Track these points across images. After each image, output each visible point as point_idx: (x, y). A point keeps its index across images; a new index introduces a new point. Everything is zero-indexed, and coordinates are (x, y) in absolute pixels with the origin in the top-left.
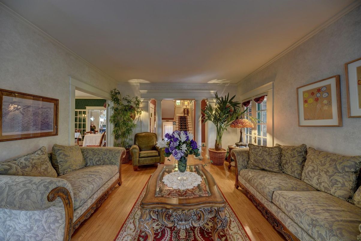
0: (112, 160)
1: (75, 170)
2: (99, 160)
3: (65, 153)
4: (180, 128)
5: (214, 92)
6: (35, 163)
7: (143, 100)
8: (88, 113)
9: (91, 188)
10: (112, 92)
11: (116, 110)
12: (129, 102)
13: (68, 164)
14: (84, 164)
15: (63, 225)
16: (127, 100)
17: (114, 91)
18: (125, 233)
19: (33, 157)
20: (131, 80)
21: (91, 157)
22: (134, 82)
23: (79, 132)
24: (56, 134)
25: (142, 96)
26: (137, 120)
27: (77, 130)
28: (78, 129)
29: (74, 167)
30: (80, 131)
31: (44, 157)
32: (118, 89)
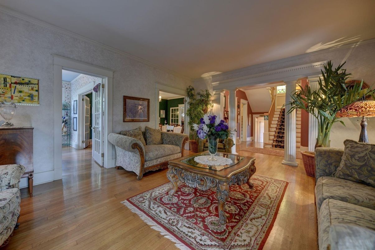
0: (177, 143)
1: (155, 144)
2: (169, 142)
3: (151, 133)
4: (279, 125)
5: (321, 64)
6: (136, 134)
7: (215, 93)
8: (180, 110)
9: (156, 153)
10: (187, 89)
11: (191, 104)
12: (202, 96)
13: (151, 139)
14: (161, 142)
15: (140, 166)
16: (200, 94)
17: (189, 88)
18: (168, 185)
19: (135, 131)
20: (203, 75)
21: (166, 139)
22: (207, 76)
24: (148, 121)
25: (214, 88)
26: (210, 113)
27: (173, 124)
29: (154, 142)
31: (140, 132)
32: (193, 85)
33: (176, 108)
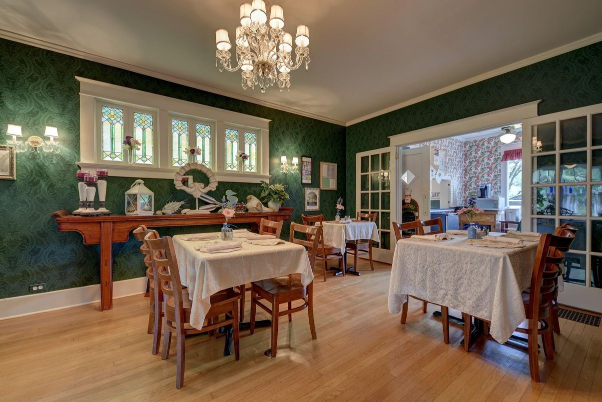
8: (396, 157)
23: (371, 221)
27: (367, 213)
28: (370, 210)
30: (375, 215)
33: (380, 151)
